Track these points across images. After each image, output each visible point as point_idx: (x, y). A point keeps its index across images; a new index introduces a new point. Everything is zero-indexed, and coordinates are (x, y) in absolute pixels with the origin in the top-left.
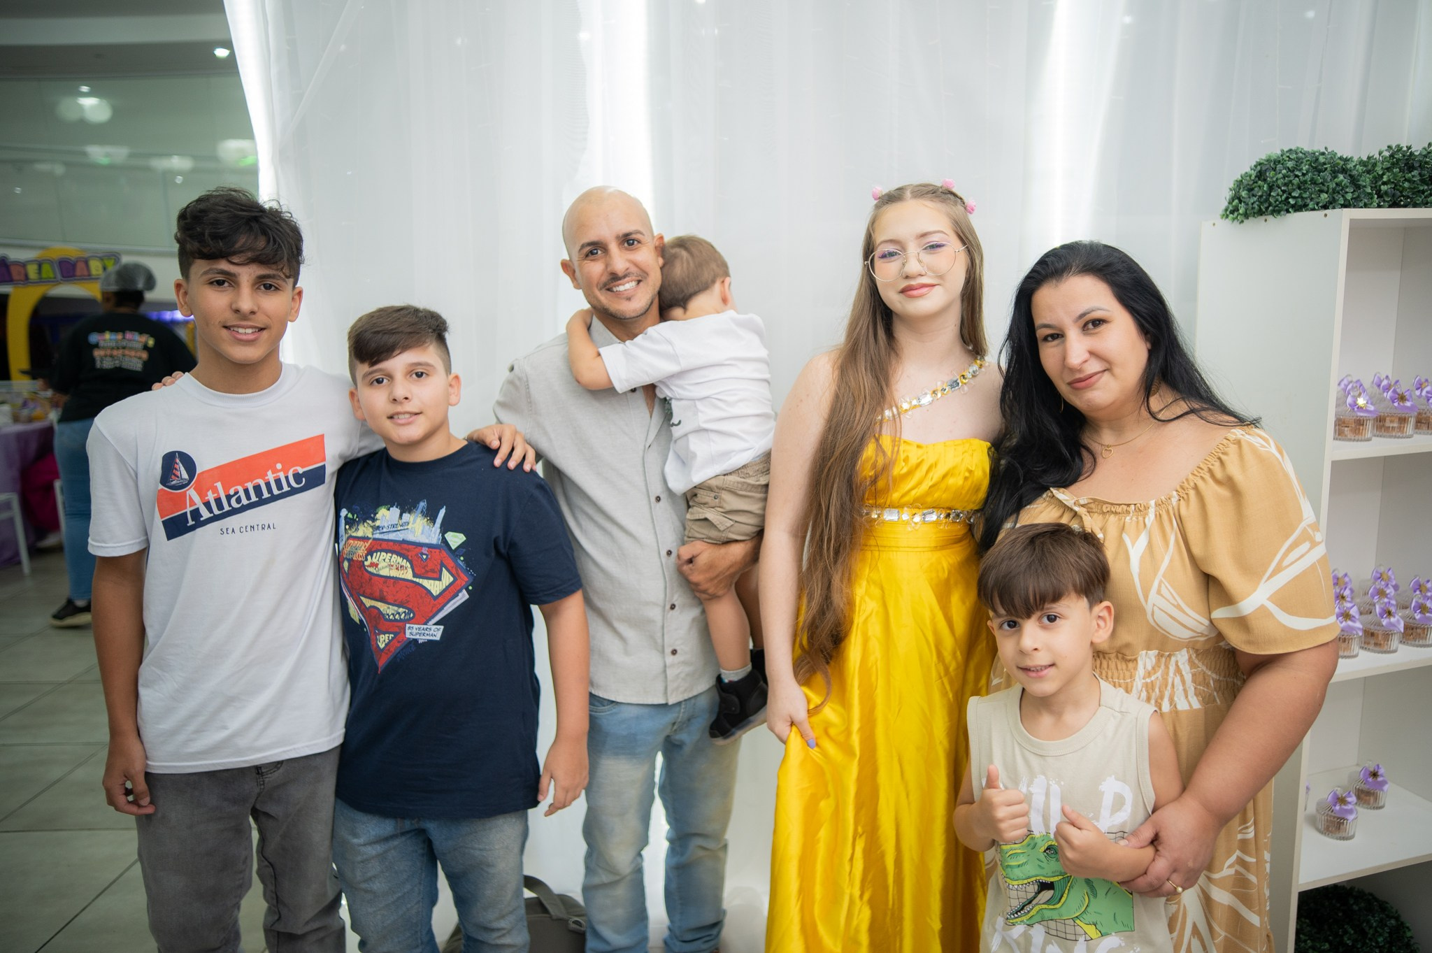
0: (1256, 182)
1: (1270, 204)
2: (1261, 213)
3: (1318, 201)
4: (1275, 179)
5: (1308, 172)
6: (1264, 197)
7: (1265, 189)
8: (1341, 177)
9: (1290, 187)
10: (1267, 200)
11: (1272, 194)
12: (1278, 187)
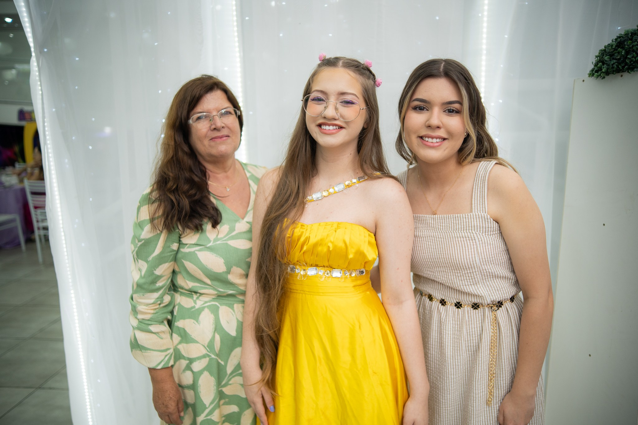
0: (616, 50)
1: (626, 64)
2: (618, 70)
4: (631, 46)
6: (622, 59)
7: (623, 53)
10: (624, 61)
11: (628, 56)
12: (633, 51)
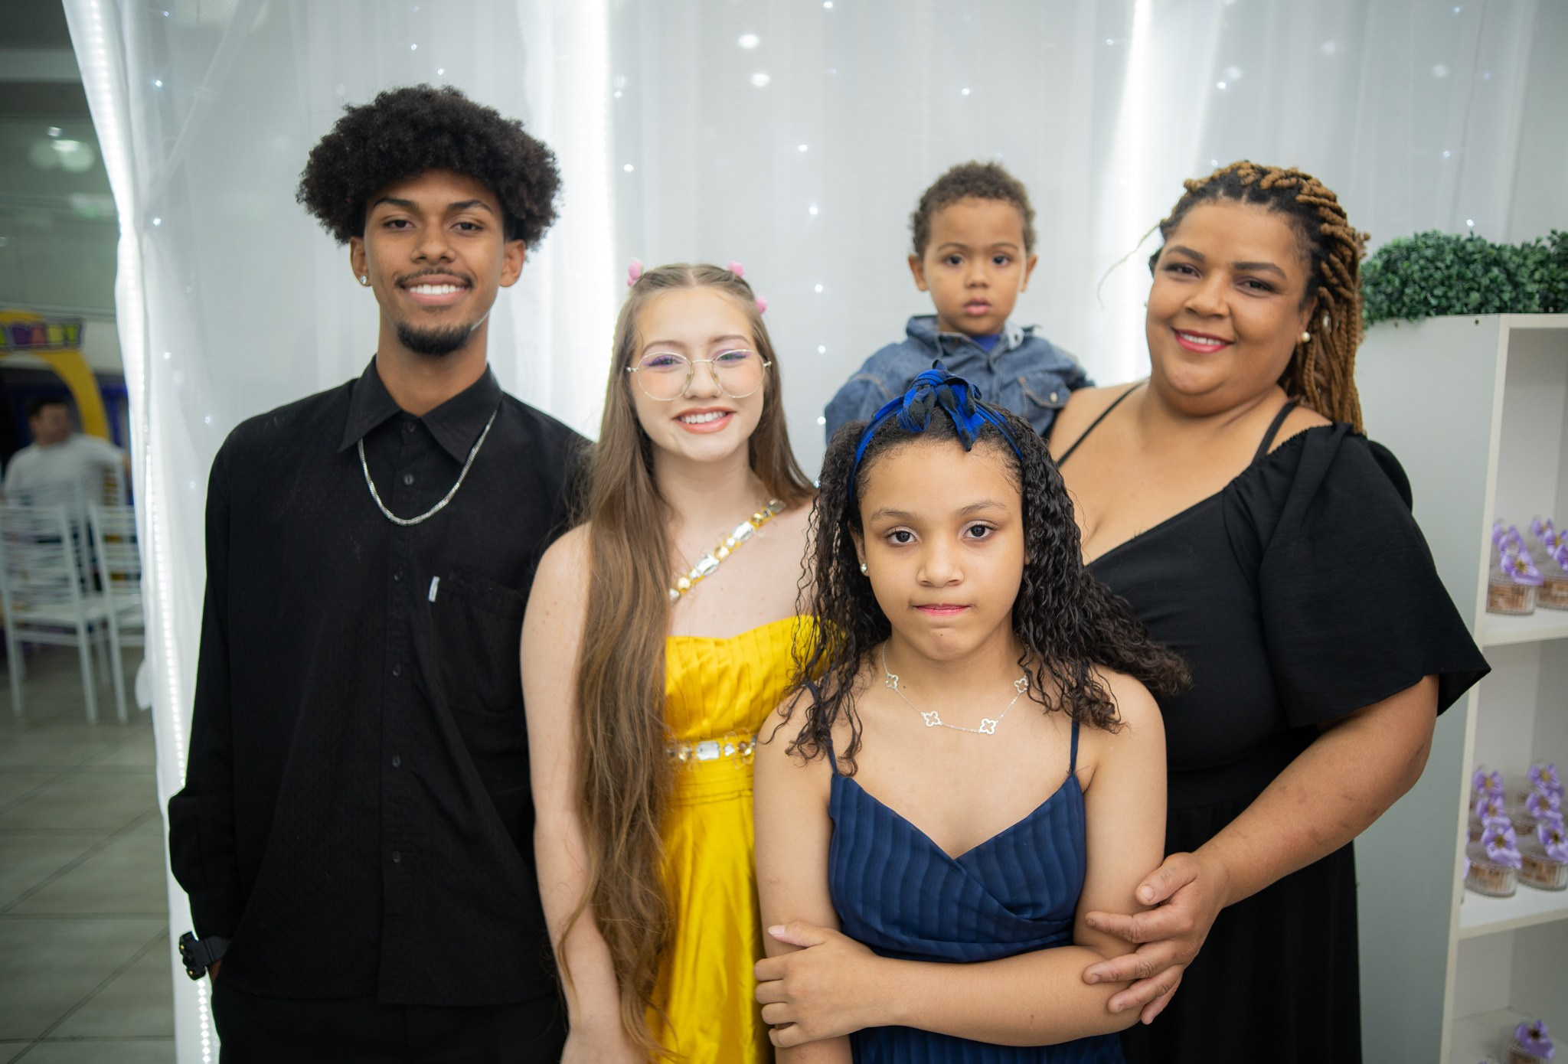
0: (1384, 275)
1: (1404, 304)
2: (1390, 315)
3: (1466, 300)
4: (1409, 271)
5: (1452, 262)
6: (1396, 295)
7: (1396, 284)
8: (1495, 271)
9: (1431, 282)
10: (1400, 299)
11: (1406, 291)
12: (1415, 282)
